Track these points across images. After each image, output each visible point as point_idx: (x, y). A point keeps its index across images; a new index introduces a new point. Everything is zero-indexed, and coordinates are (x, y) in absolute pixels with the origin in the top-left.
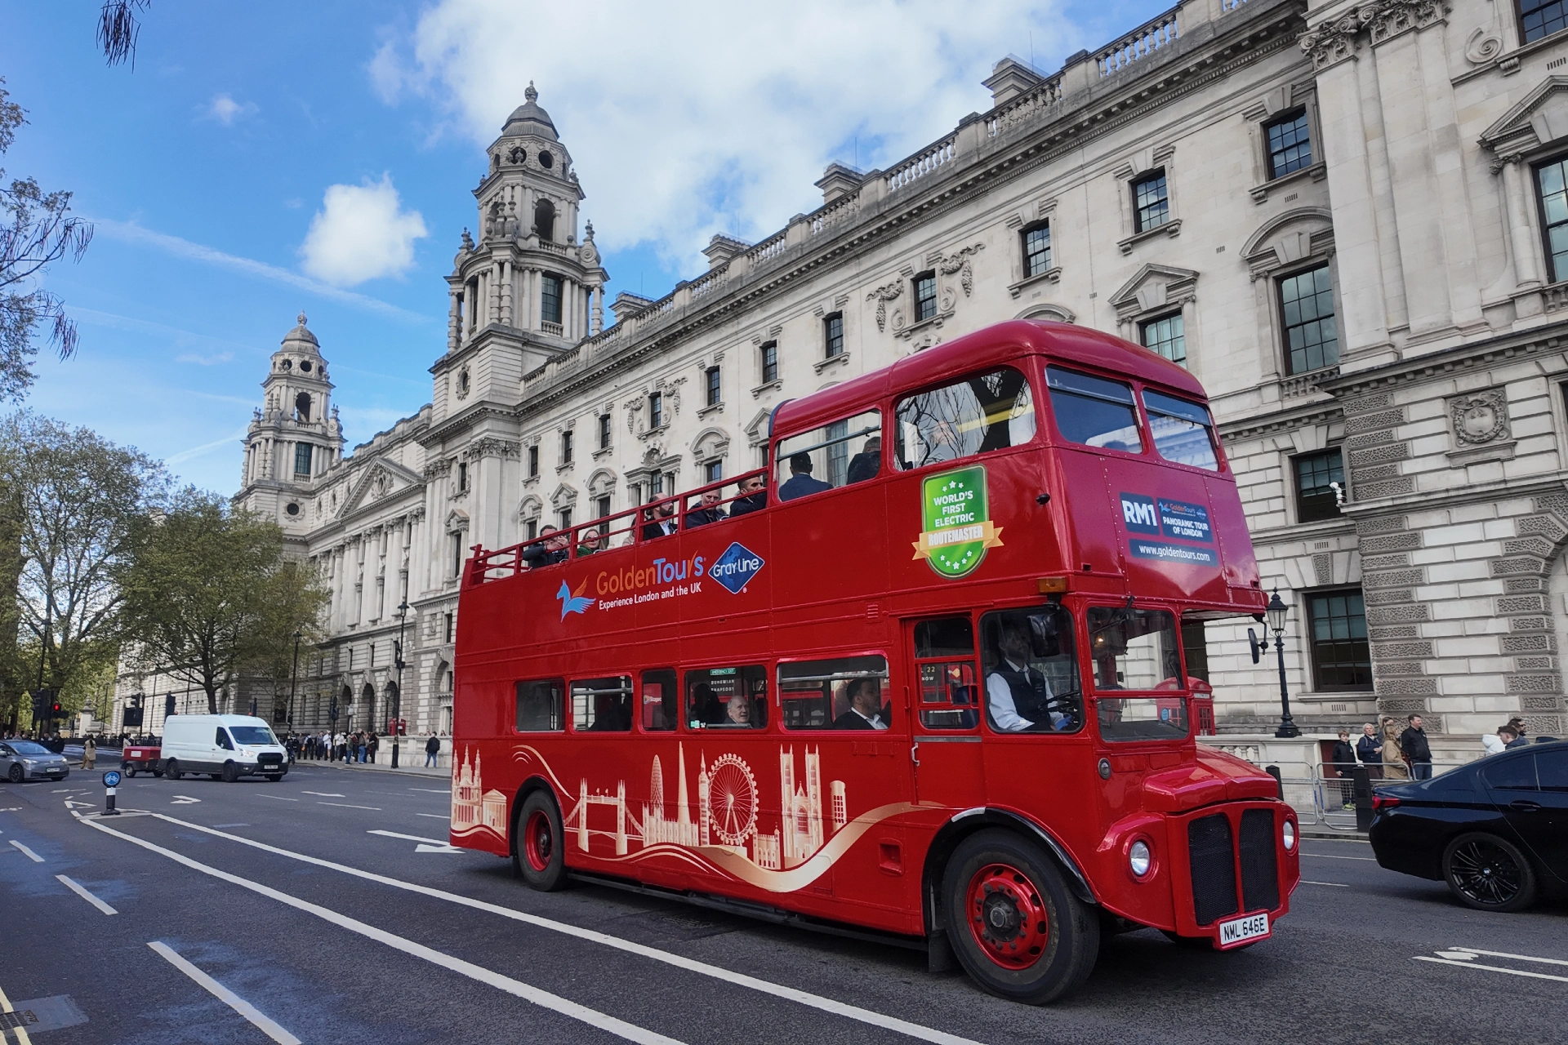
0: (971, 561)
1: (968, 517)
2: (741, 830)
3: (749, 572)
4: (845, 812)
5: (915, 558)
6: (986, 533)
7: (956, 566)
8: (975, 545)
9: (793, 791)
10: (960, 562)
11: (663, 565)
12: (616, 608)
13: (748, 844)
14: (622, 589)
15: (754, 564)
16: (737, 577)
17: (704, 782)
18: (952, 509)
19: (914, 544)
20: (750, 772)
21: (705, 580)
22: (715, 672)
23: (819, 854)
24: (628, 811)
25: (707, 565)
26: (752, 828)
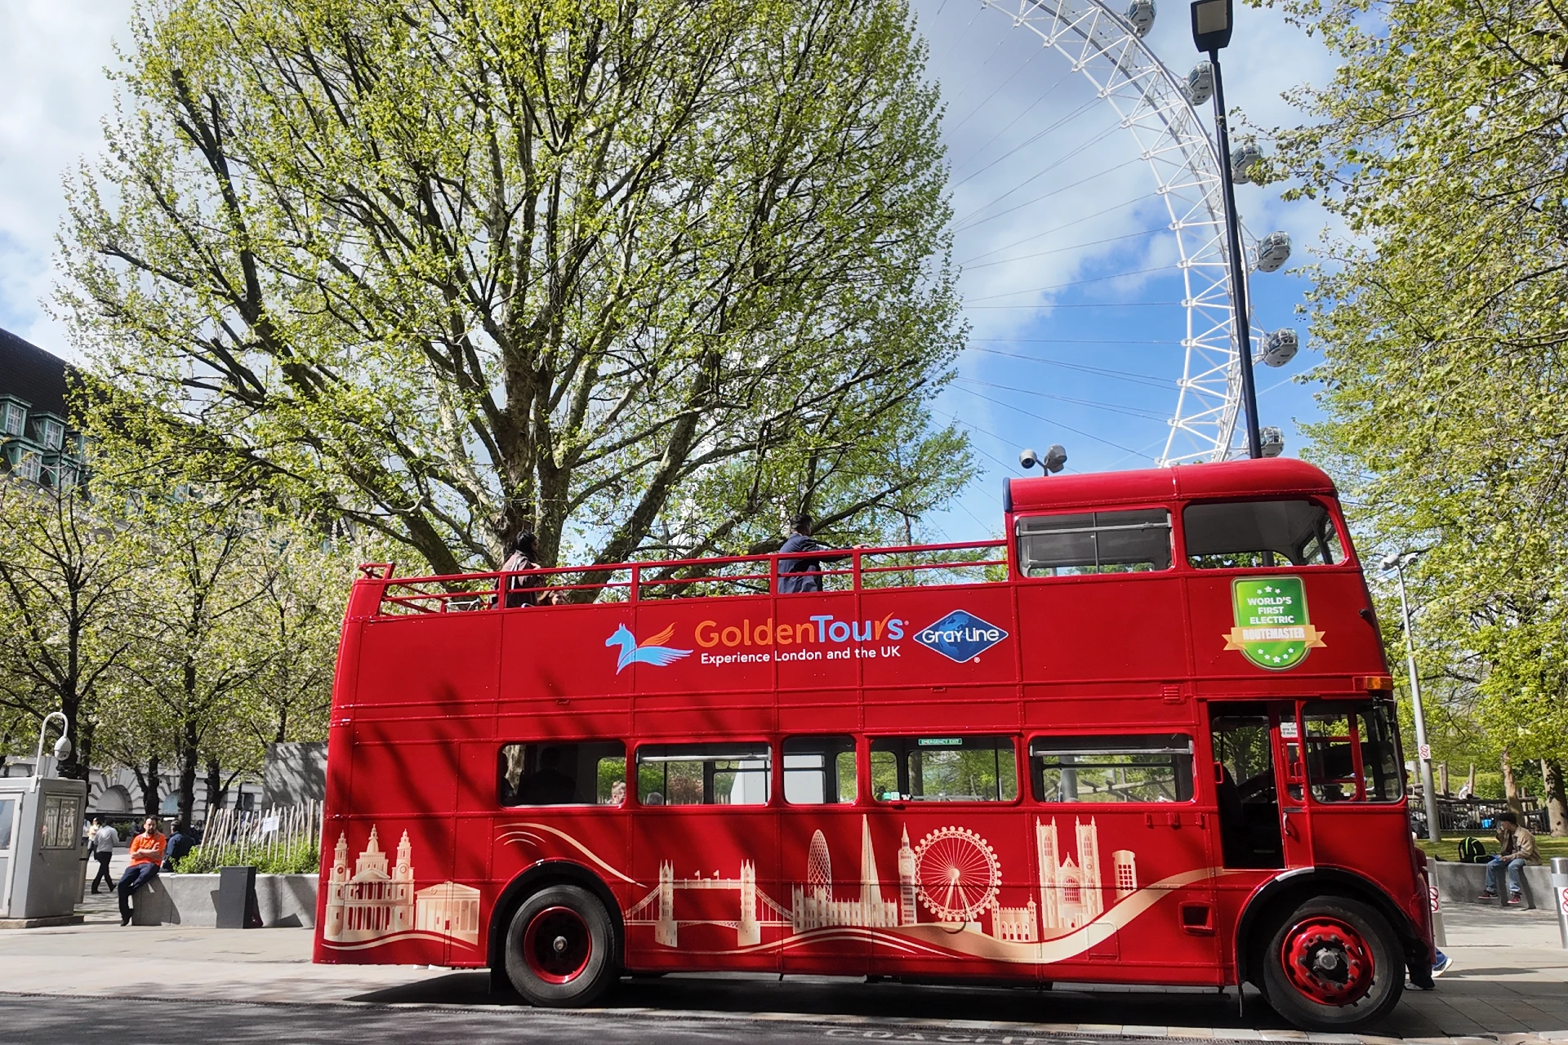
0: (1292, 658)
1: (1288, 619)
2: (972, 904)
3: (982, 642)
4: (1134, 880)
5: (1226, 649)
6: (1307, 635)
7: (1277, 660)
8: (1296, 644)
9: (1057, 862)
10: (1281, 657)
11: (828, 624)
12: (736, 663)
13: (986, 920)
14: (747, 643)
15: (993, 635)
16: (963, 647)
17: (909, 857)
18: (1269, 610)
19: (1225, 636)
20: (987, 846)
21: (906, 644)
22: (924, 742)
23: (1098, 921)
24: (762, 895)
25: (909, 631)
26: (990, 901)
